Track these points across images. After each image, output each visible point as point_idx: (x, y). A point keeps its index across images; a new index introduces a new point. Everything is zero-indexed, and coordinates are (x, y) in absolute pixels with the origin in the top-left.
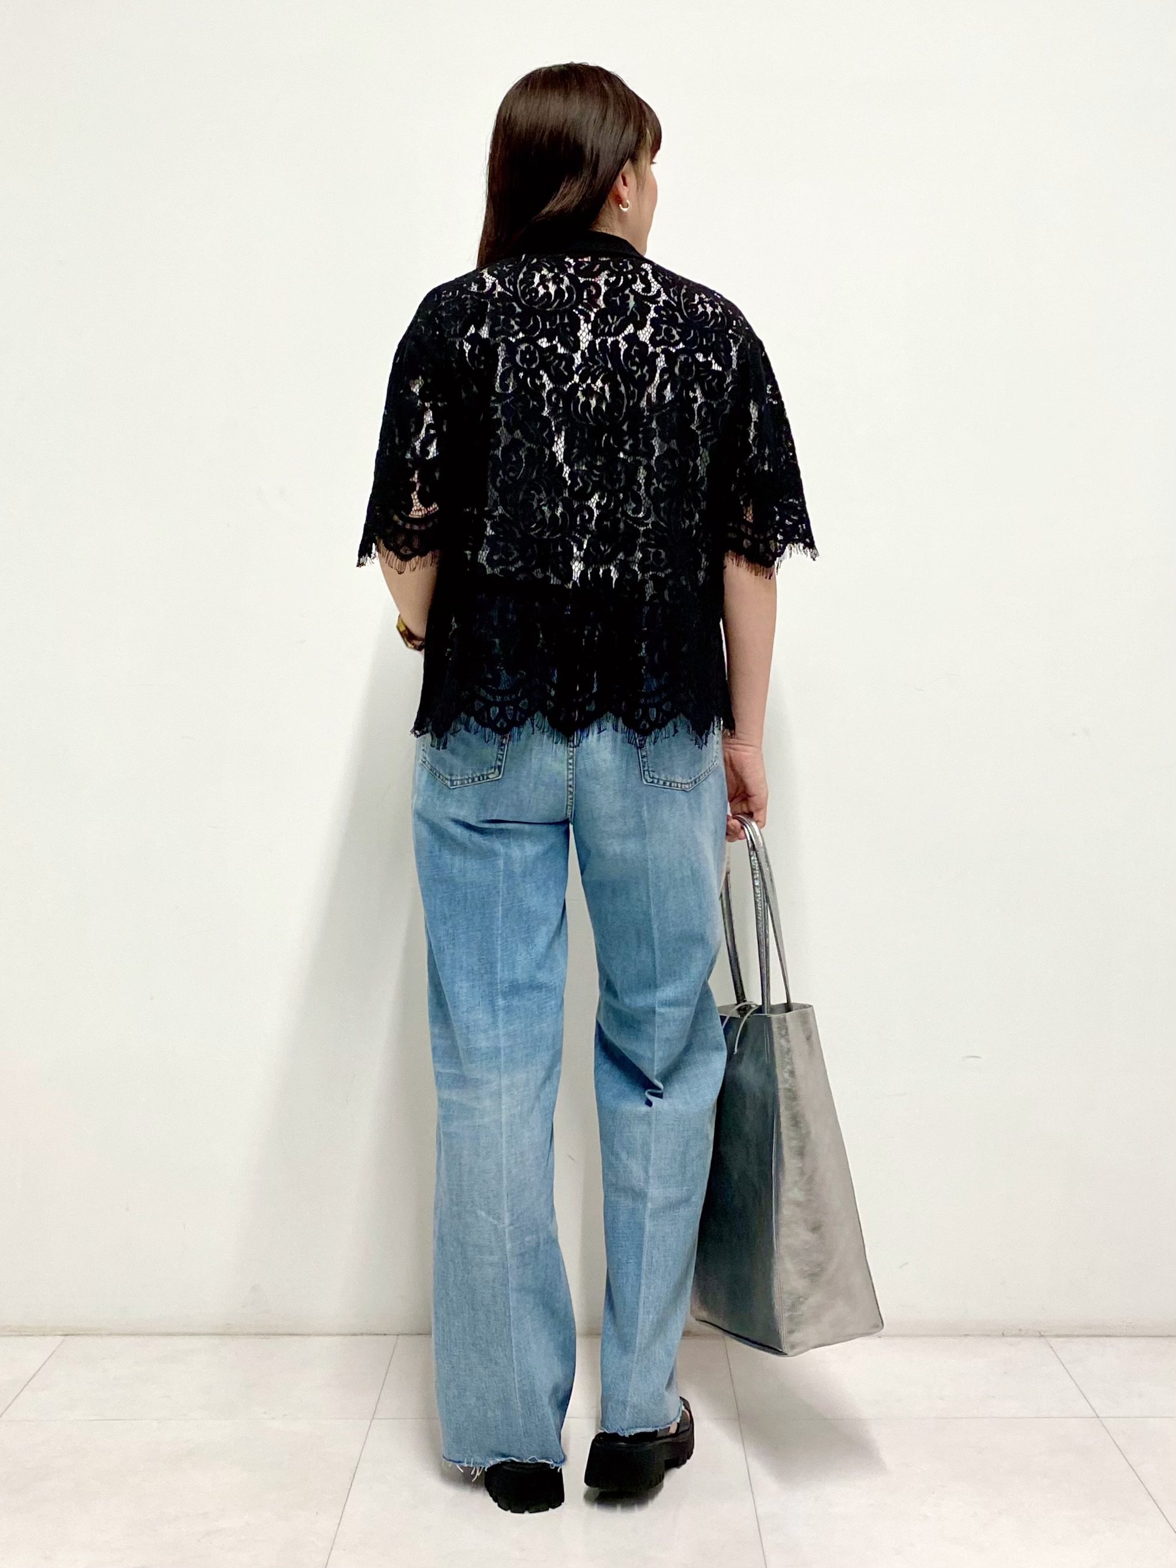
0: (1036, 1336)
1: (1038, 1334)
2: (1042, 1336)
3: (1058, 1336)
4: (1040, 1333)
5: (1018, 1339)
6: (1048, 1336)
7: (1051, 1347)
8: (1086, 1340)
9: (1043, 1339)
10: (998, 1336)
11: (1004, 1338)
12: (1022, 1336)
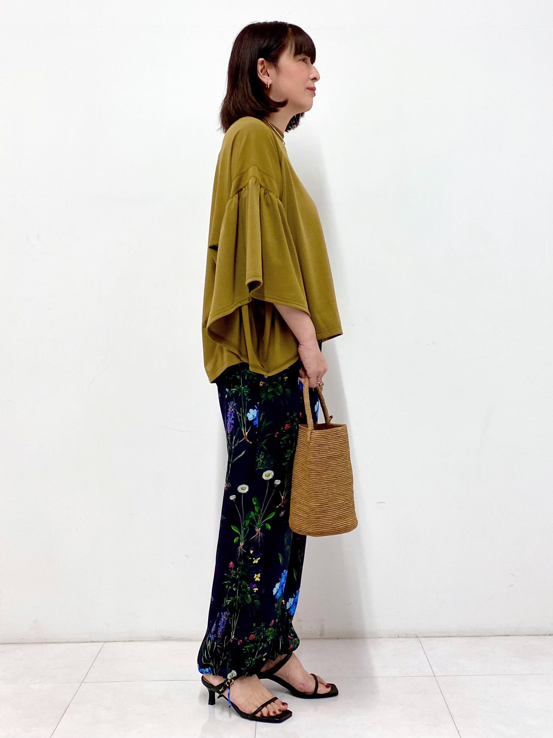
0: (415, 637)
1: (415, 636)
2: (417, 637)
3: (425, 637)
4: (416, 636)
5: (406, 639)
6: (420, 637)
7: (421, 643)
8: (437, 639)
9: (418, 639)
10: (395, 637)
11: (399, 639)
12: (408, 637)
